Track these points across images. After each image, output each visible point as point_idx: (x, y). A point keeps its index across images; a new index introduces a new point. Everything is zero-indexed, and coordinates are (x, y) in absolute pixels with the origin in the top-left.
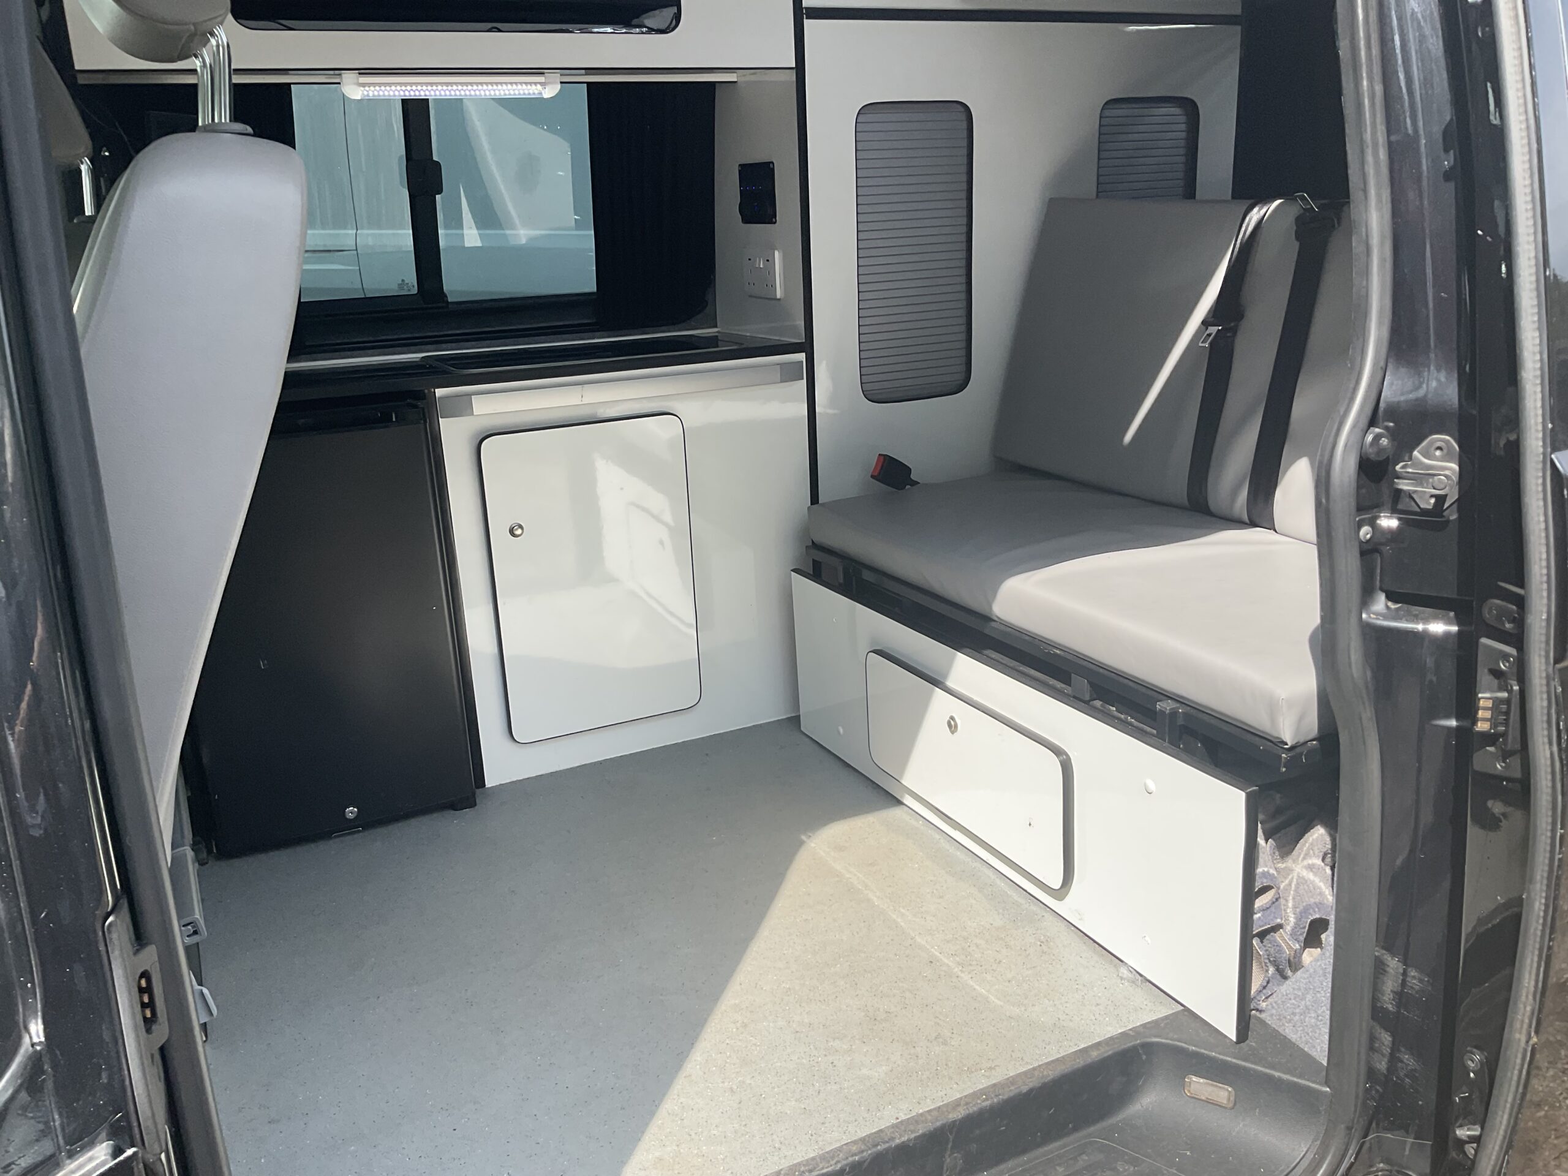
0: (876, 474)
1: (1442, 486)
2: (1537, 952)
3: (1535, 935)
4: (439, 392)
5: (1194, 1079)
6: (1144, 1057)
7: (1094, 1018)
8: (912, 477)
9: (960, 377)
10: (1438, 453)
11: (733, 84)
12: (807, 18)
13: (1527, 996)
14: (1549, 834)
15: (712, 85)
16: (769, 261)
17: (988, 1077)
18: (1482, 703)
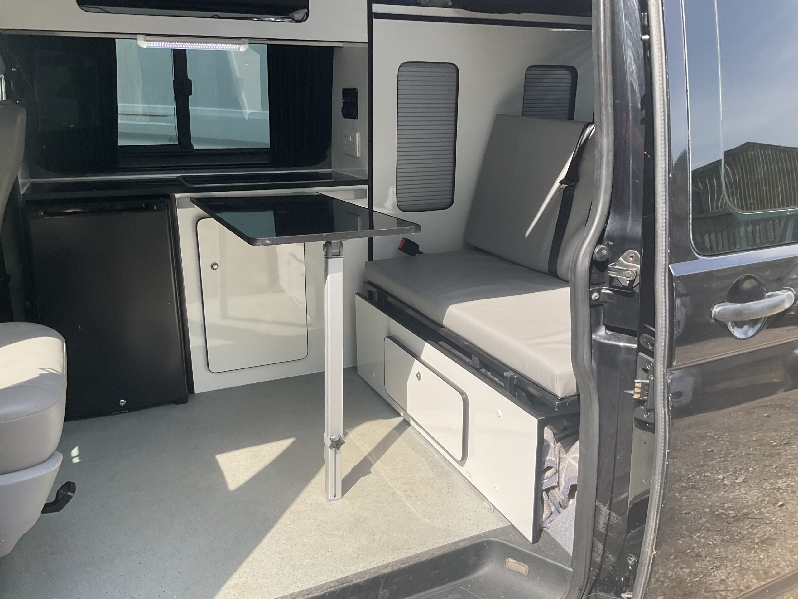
0: (401, 247)
1: (629, 276)
2: (656, 510)
3: (656, 501)
4: (177, 195)
5: (510, 560)
6: (487, 547)
7: (466, 526)
8: (420, 249)
9: (449, 201)
10: (631, 259)
11: (341, 48)
12: (374, 18)
13: (651, 531)
14: (662, 452)
15: (332, 48)
16: (354, 138)
17: (407, 553)
18: (637, 385)
